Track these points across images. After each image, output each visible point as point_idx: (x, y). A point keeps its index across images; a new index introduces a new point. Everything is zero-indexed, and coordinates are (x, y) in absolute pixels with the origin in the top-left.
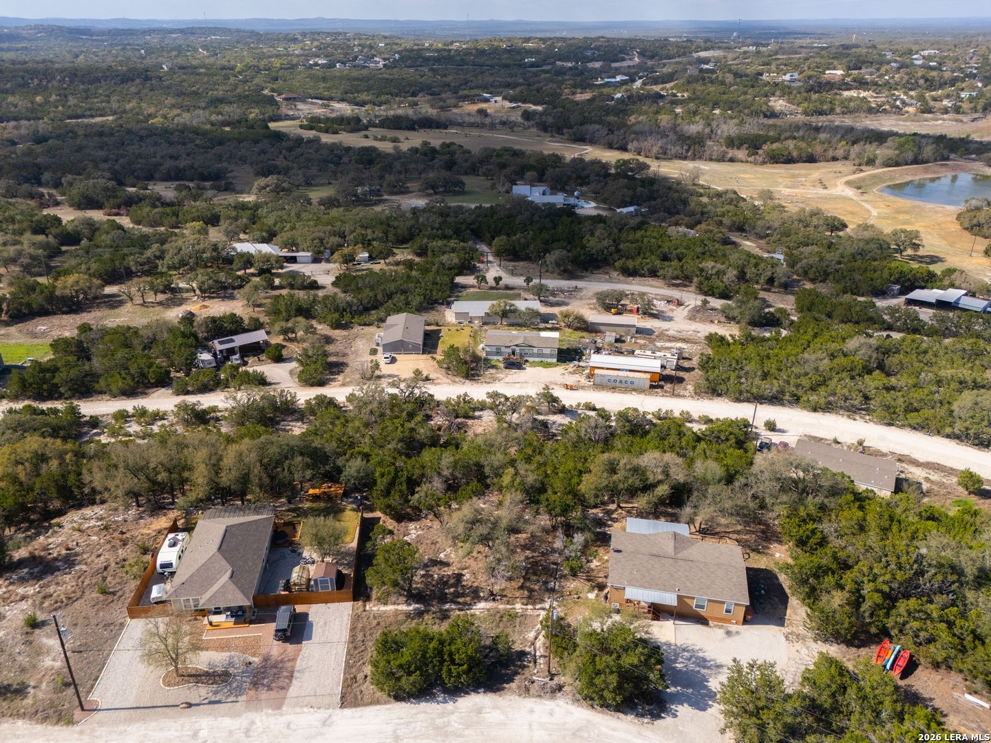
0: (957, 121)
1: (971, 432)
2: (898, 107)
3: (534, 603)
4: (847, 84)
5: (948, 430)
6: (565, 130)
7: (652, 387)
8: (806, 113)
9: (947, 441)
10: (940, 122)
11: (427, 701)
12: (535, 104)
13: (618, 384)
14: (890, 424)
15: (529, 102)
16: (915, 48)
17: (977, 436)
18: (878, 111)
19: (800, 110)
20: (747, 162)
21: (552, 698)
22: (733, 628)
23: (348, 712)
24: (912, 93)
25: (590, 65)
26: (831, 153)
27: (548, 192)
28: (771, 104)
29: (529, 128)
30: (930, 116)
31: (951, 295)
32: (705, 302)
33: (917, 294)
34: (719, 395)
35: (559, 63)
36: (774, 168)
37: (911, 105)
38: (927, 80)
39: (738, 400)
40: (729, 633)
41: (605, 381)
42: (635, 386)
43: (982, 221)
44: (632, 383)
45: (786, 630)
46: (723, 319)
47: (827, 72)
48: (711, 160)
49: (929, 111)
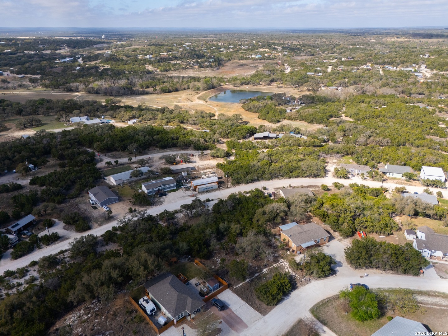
0: (212, 70)
1: (312, 174)
2: (192, 66)
3: (278, 262)
4: (170, 58)
5: (305, 175)
6: (60, 87)
7: (219, 187)
8: (161, 71)
9: (306, 178)
10: (207, 71)
11: (283, 301)
12: (33, 75)
13: (207, 190)
14: (290, 178)
15: (29, 74)
16: (183, 42)
17: (314, 175)
18: (186, 69)
19: (159, 70)
20: (154, 93)
21: (310, 282)
22: (327, 244)
23: (267, 316)
24: (194, 61)
25: (44, 52)
26: (183, 87)
27: (89, 119)
28: (147, 68)
29: (36, 87)
30: (203, 69)
31: (266, 134)
32: (203, 153)
33: (256, 135)
34: (240, 183)
35: (26, 52)
36: (166, 95)
37: (196, 65)
38: (196, 55)
39: (247, 183)
40: (327, 246)
41: (202, 190)
42: (213, 188)
43: (251, 107)
44: (212, 188)
45: (337, 239)
46: (212, 158)
47: (161, 54)
48: (139, 94)
49: (202, 67)
